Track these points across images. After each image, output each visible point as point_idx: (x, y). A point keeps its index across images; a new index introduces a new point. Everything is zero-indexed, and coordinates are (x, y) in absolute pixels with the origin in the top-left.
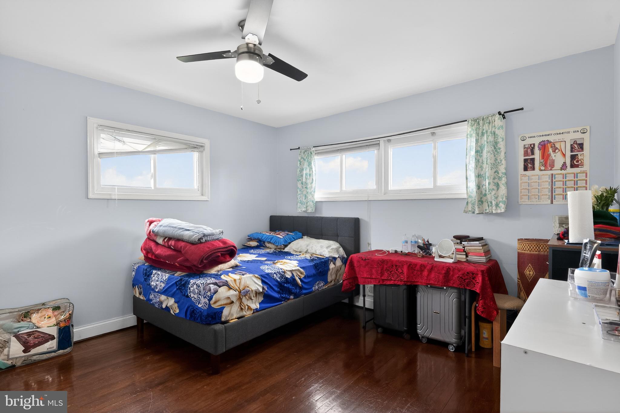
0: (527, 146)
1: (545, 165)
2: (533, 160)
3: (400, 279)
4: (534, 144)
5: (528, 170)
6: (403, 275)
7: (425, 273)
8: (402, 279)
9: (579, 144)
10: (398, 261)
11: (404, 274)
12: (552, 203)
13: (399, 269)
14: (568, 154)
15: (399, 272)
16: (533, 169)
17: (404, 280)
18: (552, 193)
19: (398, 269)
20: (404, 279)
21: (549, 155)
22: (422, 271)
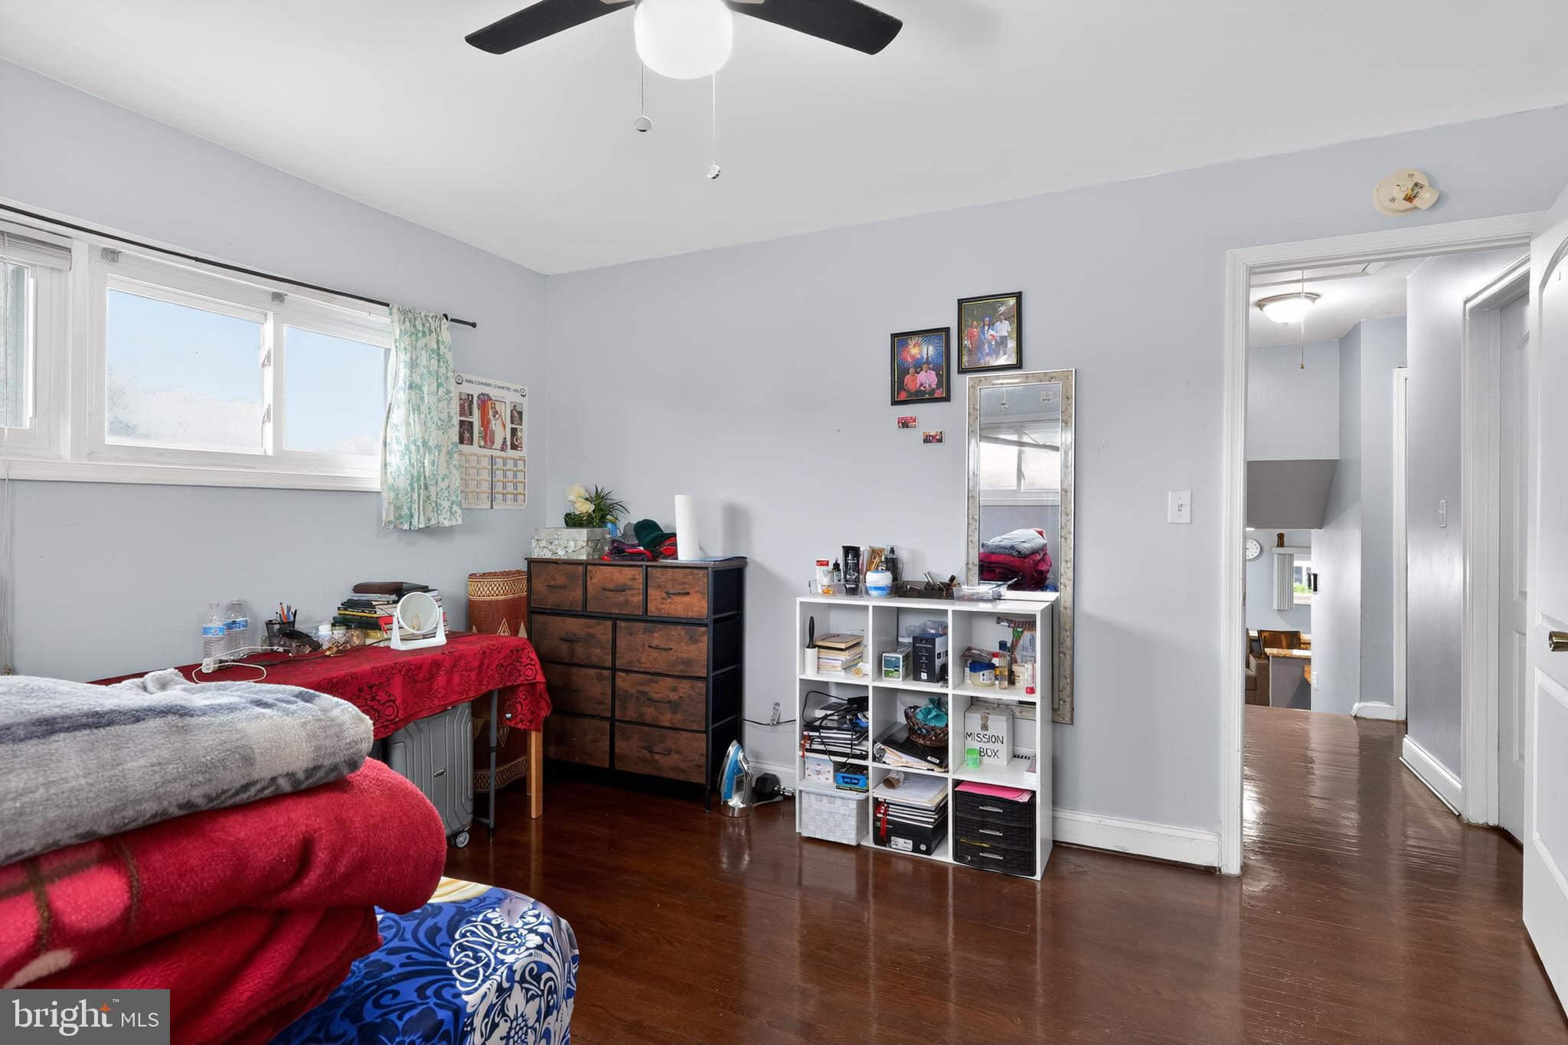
0: (463, 397)
1: (484, 438)
2: (471, 424)
3: (387, 721)
4: (472, 396)
5: (465, 442)
6: (393, 707)
7: (441, 680)
8: (390, 718)
9: (519, 412)
10: (372, 672)
11: (394, 701)
12: (492, 508)
13: (378, 693)
14: (509, 426)
15: (379, 701)
16: (472, 444)
17: (397, 719)
18: (492, 489)
19: (377, 695)
20: (397, 716)
21: (489, 421)
22: (432, 677)
